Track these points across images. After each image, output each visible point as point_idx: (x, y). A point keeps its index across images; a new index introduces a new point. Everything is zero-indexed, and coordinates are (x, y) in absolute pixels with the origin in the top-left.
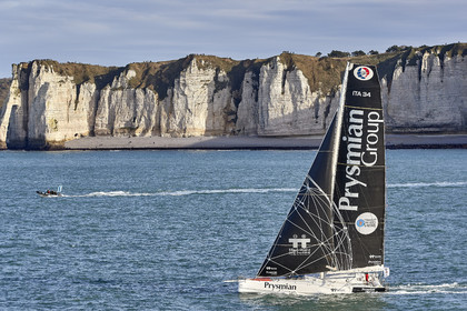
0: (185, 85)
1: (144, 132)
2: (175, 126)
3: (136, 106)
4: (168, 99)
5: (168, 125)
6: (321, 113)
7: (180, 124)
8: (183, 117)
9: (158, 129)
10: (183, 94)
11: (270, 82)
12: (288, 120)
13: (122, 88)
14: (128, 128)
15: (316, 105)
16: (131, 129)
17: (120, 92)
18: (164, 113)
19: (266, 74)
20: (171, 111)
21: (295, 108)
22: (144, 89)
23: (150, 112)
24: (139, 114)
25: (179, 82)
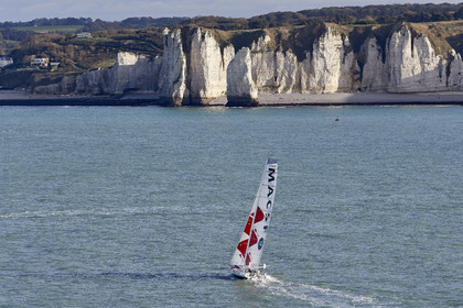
0: (323, 49)
1: (285, 89)
2: (314, 84)
3: (276, 67)
4: (307, 61)
5: (308, 83)
6: (444, 73)
7: (319, 83)
8: (322, 76)
9: (299, 86)
10: (322, 56)
11: (402, 47)
12: (417, 79)
13: (262, 51)
14: (270, 86)
15: (440, 65)
16: (272, 86)
17: (260, 55)
18: (303, 72)
19: (398, 41)
20: (311, 71)
21: (423, 69)
22: (284, 52)
23: (290, 73)
24: (280, 75)
25: (318, 46)
